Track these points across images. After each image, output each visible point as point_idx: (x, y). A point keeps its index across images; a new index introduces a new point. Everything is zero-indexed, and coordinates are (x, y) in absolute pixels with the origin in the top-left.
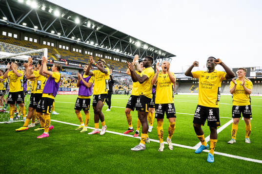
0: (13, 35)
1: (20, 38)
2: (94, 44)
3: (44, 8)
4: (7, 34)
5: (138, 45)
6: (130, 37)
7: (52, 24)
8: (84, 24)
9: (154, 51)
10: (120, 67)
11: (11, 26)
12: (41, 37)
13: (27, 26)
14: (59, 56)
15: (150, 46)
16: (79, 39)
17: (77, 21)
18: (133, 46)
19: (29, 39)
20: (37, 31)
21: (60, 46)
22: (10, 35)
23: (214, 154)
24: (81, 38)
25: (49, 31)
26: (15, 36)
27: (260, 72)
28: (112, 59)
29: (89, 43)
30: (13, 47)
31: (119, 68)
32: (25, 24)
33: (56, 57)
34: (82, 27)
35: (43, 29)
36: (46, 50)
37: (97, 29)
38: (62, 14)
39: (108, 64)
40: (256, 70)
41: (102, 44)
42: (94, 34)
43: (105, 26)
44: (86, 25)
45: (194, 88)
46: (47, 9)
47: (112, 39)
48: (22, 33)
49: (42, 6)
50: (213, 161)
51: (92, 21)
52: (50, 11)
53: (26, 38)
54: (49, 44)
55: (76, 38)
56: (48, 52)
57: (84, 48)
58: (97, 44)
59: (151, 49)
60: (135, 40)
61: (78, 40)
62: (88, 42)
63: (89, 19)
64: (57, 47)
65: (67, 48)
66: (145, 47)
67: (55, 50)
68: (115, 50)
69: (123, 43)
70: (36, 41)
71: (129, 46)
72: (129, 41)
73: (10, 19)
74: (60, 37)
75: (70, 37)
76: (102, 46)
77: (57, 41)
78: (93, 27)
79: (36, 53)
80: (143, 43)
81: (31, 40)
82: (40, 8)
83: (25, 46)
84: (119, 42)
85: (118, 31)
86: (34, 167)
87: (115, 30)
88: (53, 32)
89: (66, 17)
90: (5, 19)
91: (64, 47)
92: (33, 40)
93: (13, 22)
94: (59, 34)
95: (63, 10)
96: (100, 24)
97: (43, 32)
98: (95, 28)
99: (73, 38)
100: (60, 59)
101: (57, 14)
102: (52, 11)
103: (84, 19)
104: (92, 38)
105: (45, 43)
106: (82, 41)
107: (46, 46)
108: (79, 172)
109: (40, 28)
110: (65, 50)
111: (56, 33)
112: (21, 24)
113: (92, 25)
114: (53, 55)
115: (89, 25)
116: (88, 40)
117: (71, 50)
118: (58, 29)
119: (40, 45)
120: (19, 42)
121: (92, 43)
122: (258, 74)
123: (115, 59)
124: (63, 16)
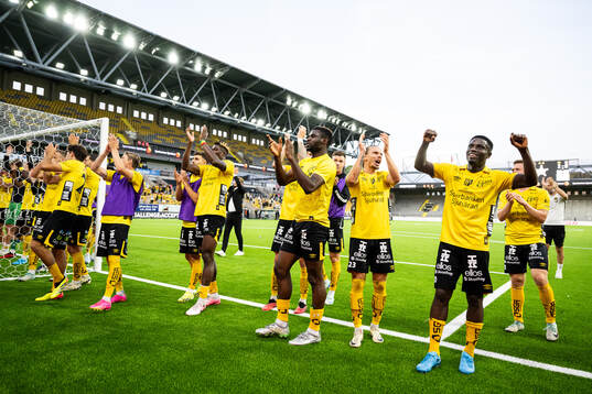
0: (35, 90)
1: (51, 95)
2: (210, 109)
3: (101, 31)
4: (23, 87)
5: (305, 109)
6: (287, 92)
7: (117, 65)
8: (187, 65)
9: (341, 123)
10: (264, 158)
11: (30, 69)
12: (95, 94)
13: (64, 69)
14: (132, 134)
15: (331, 112)
16: (176, 98)
17: (173, 58)
18: (294, 113)
19: (68, 98)
20: (86, 81)
21: (136, 114)
22: (29, 89)
23: (476, 355)
24: (180, 95)
25: (112, 80)
26: (40, 91)
27: (579, 170)
28: (249, 141)
29: (199, 106)
30: (34, 116)
31: (264, 162)
32: (60, 65)
33: (127, 136)
34: (182, 71)
35: (98, 75)
36: (105, 122)
37: (217, 75)
38: (140, 42)
39: (240, 153)
40: (571, 167)
41: (227, 109)
42: (208, 85)
43: (233, 69)
44: (192, 66)
45: (429, 206)
46: (108, 33)
47: (248, 98)
48: (54, 84)
49: (97, 26)
50: (472, 370)
51: (205, 58)
52: (115, 37)
53: (63, 97)
54: (111, 108)
55: (171, 95)
56: (110, 125)
57: (188, 117)
58: (214, 109)
59: (335, 120)
60: (299, 98)
61: (175, 100)
62: (196, 104)
63: (199, 55)
64: (128, 114)
65: (151, 117)
66: (322, 115)
67: (125, 121)
68: (254, 121)
69: (272, 106)
70: (83, 101)
71: (286, 113)
72: (285, 101)
73: (29, 55)
74: (135, 92)
75: (157, 93)
76: (227, 113)
77: (130, 102)
78: (207, 72)
79: (83, 129)
80: (317, 106)
81: (73, 99)
82: (94, 30)
83: (61, 113)
84: (264, 105)
85: (262, 81)
86: (77, 376)
87: (255, 78)
88: (120, 82)
89: (148, 49)
90: (18, 54)
91: (144, 116)
92: (78, 100)
93: (35, 61)
94: (134, 86)
95: (143, 34)
96: (222, 66)
97: (99, 81)
98: (212, 73)
99: (164, 95)
100: (135, 141)
101: (129, 43)
102: (120, 37)
103: (187, 54)
104: (206, 96)
105: (102, 106)
106: (183, 101)
107: (105, 113)
108: (176, 388)
109: (92, 74)
110: (147, 121)
111: (126, 85)
112: (53, 65)
113: (204, 68)
114: (122, 132)
115: (198, 68)
116: (196, 99)
117: (158, 120)
118: (132, 77)
119: (91, 111)
120: (48, 103)
121: (205, 107)
122: (574, 176)
123: (254, 141)
124: (142, 47)
